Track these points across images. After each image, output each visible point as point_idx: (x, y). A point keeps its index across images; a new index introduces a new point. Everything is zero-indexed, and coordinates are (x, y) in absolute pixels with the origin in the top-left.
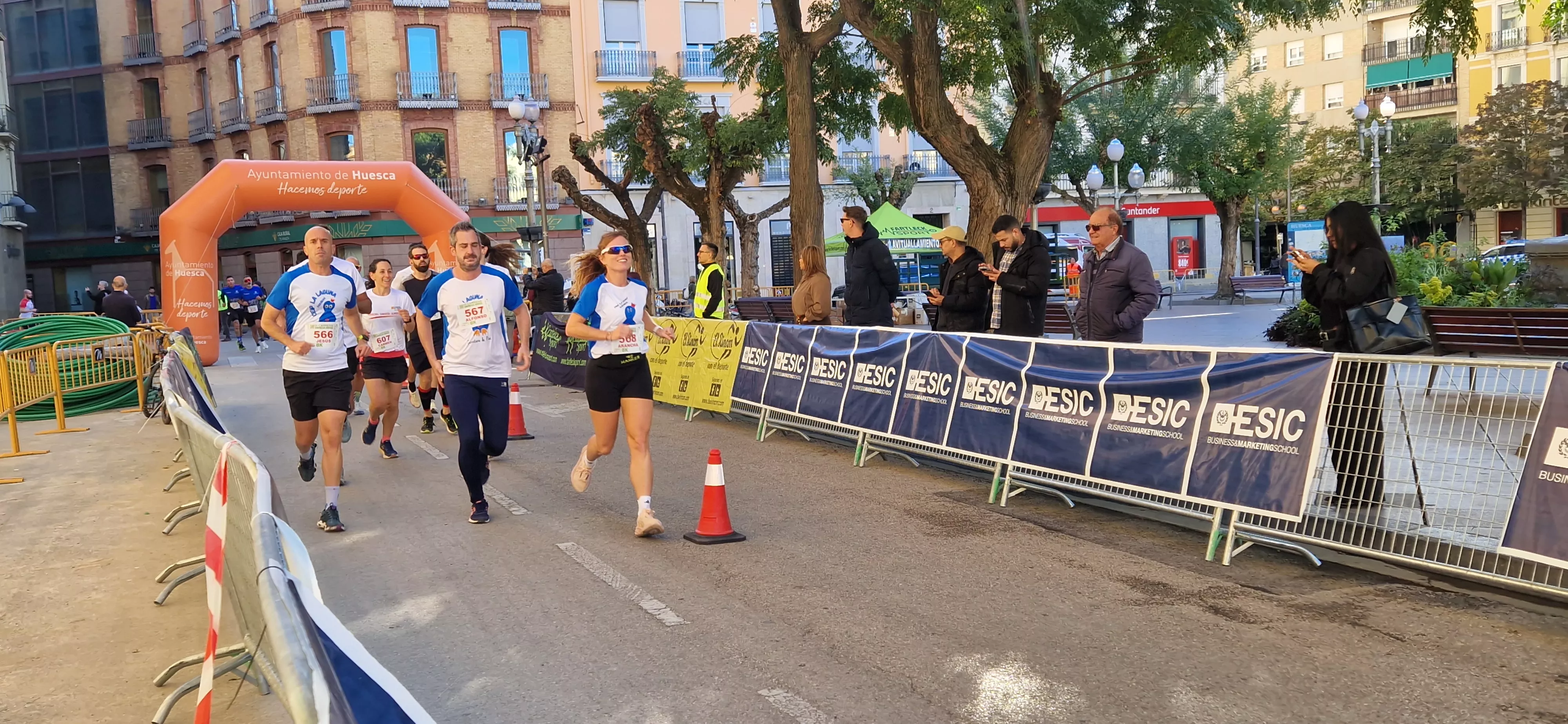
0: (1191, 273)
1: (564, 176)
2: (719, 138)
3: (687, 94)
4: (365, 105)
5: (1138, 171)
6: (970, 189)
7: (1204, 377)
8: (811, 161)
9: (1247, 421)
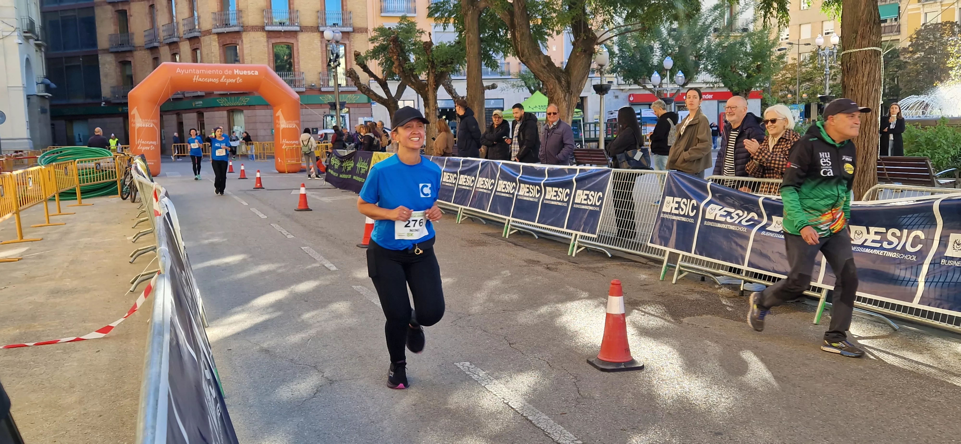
1: (352, 74)
2: (433, 55)
4: (245, 29)
5: (681, 75)
7: (574, 179)
9: (586, 197)
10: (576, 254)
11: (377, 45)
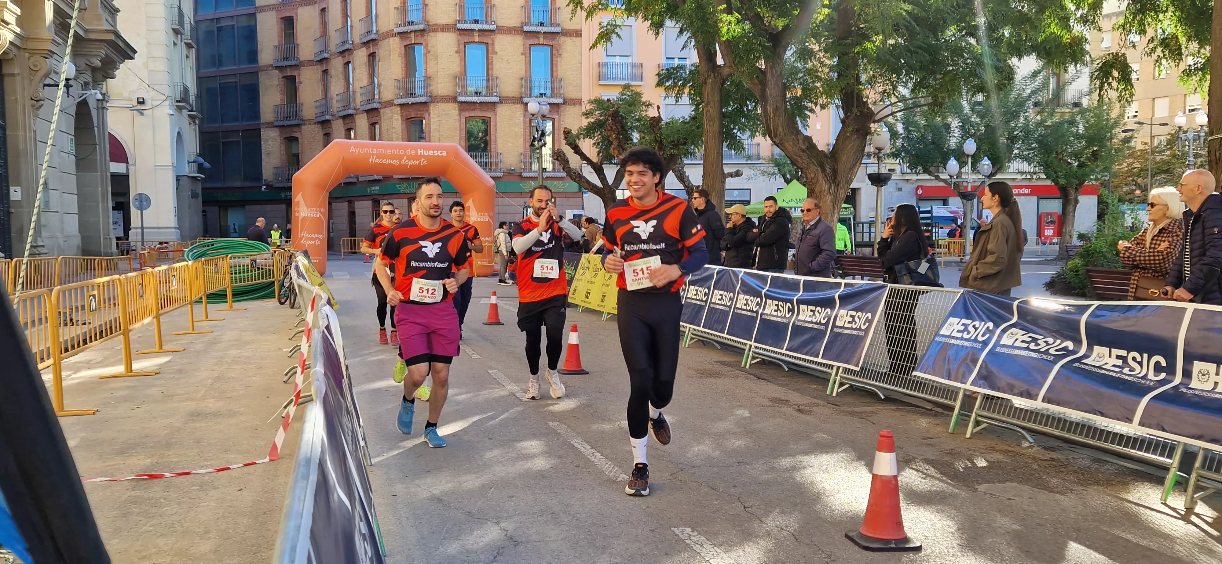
0: (1055, 240)
1: (560, 156)
2: (661, 134)
3: (644, 103)
4: (434, 99)
5: (987, 162)
7: (836, 296)
9: (851, 319)
10: (838, 394)
11: (592, 120)
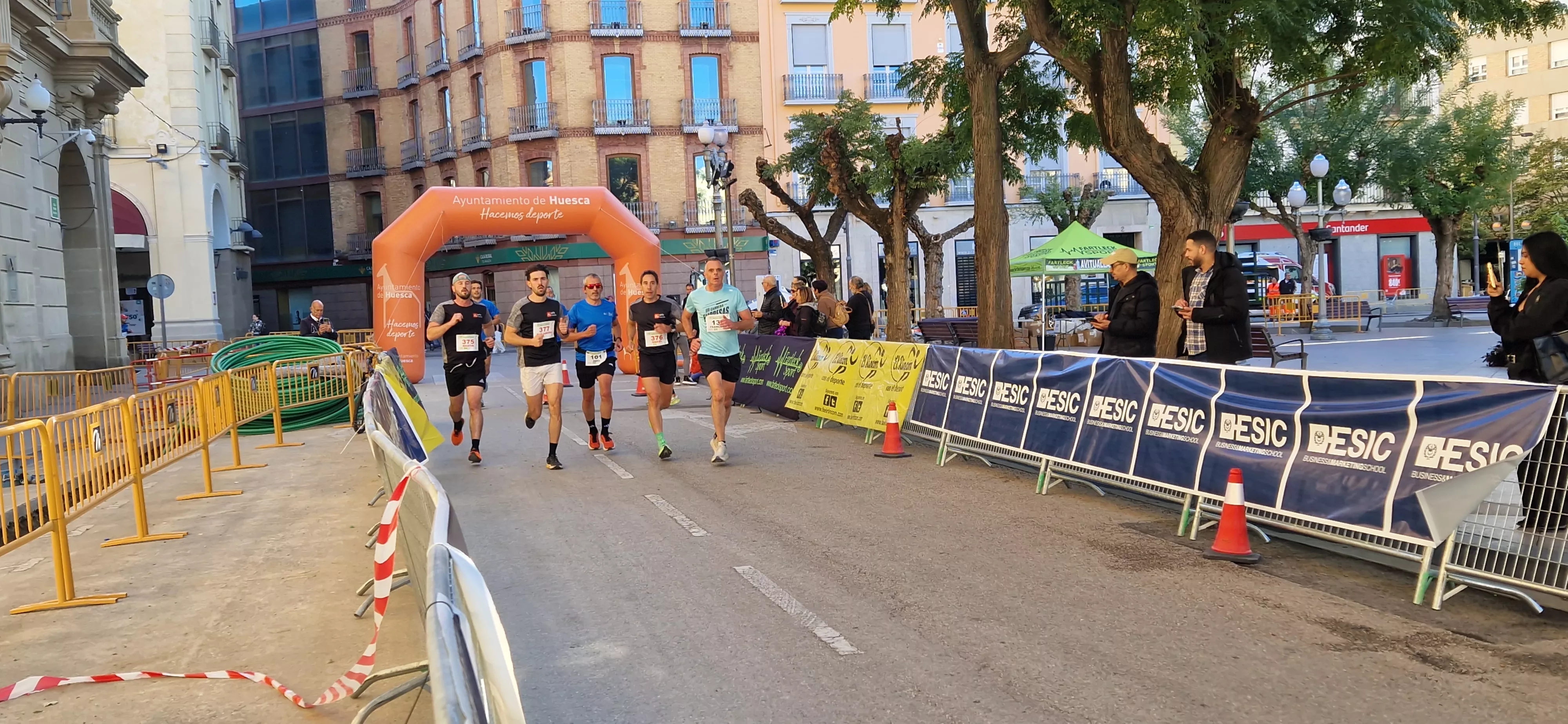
0: (1403, 292)
1: (750, 199)
2: (903, 159)
3: (874, 116)
4: (563, 132)
5: (1344, 187)
6: (1161, 209)
7: (1411, 409)
8: (996, 181)
9: (1457, 455)
10: (1444, 604)
